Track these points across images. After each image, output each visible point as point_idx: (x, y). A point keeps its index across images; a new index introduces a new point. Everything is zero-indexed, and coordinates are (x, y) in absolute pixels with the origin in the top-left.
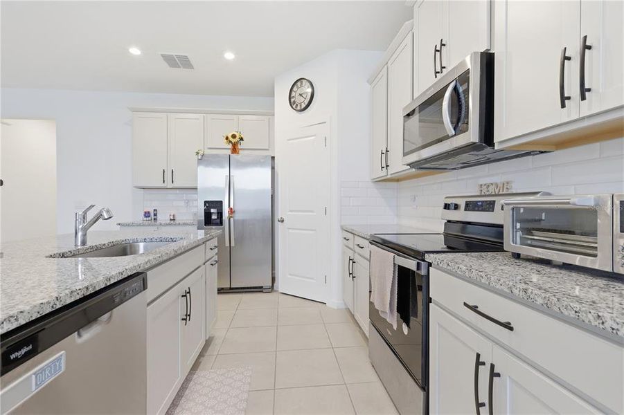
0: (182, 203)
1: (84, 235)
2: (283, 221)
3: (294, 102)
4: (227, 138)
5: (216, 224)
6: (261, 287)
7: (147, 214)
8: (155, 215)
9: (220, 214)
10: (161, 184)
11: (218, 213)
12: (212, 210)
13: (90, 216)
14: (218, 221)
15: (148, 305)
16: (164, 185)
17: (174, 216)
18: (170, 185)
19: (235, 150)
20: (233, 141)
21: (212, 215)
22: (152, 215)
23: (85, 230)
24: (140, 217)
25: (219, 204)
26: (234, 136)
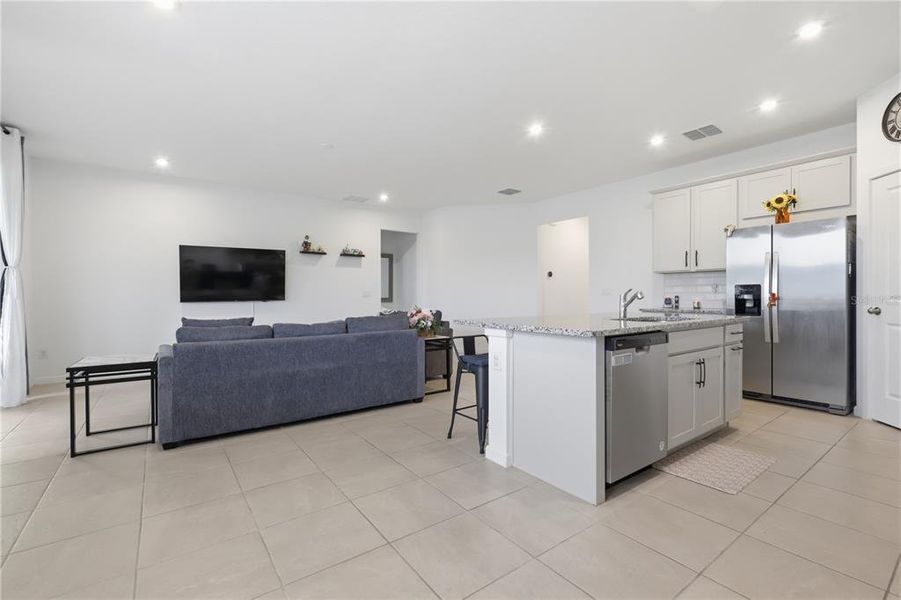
0: (710, 289)
1: (625, 310)
2: (878, 312)
3: (894, 128)
4: (769, 205)
5: (752, 314)
6: (827, 405)
7: (668, 301)
8: (677, 302)
9: (757, 301)
10: (683, 268)
11: (754, 300)
12: (746, 297)
13: (629, 298)
14: (756, 310)
15: (670, 356)
16: (688, 268)
17: (698, 303)
18: (693, 268)
19: (782, 217)
20: (779, 206)
21: (747, 302)
22: (673, 302)
23: (626, 306)
24: (661, 304)
25: (755, 290)
26: (779, 201)
